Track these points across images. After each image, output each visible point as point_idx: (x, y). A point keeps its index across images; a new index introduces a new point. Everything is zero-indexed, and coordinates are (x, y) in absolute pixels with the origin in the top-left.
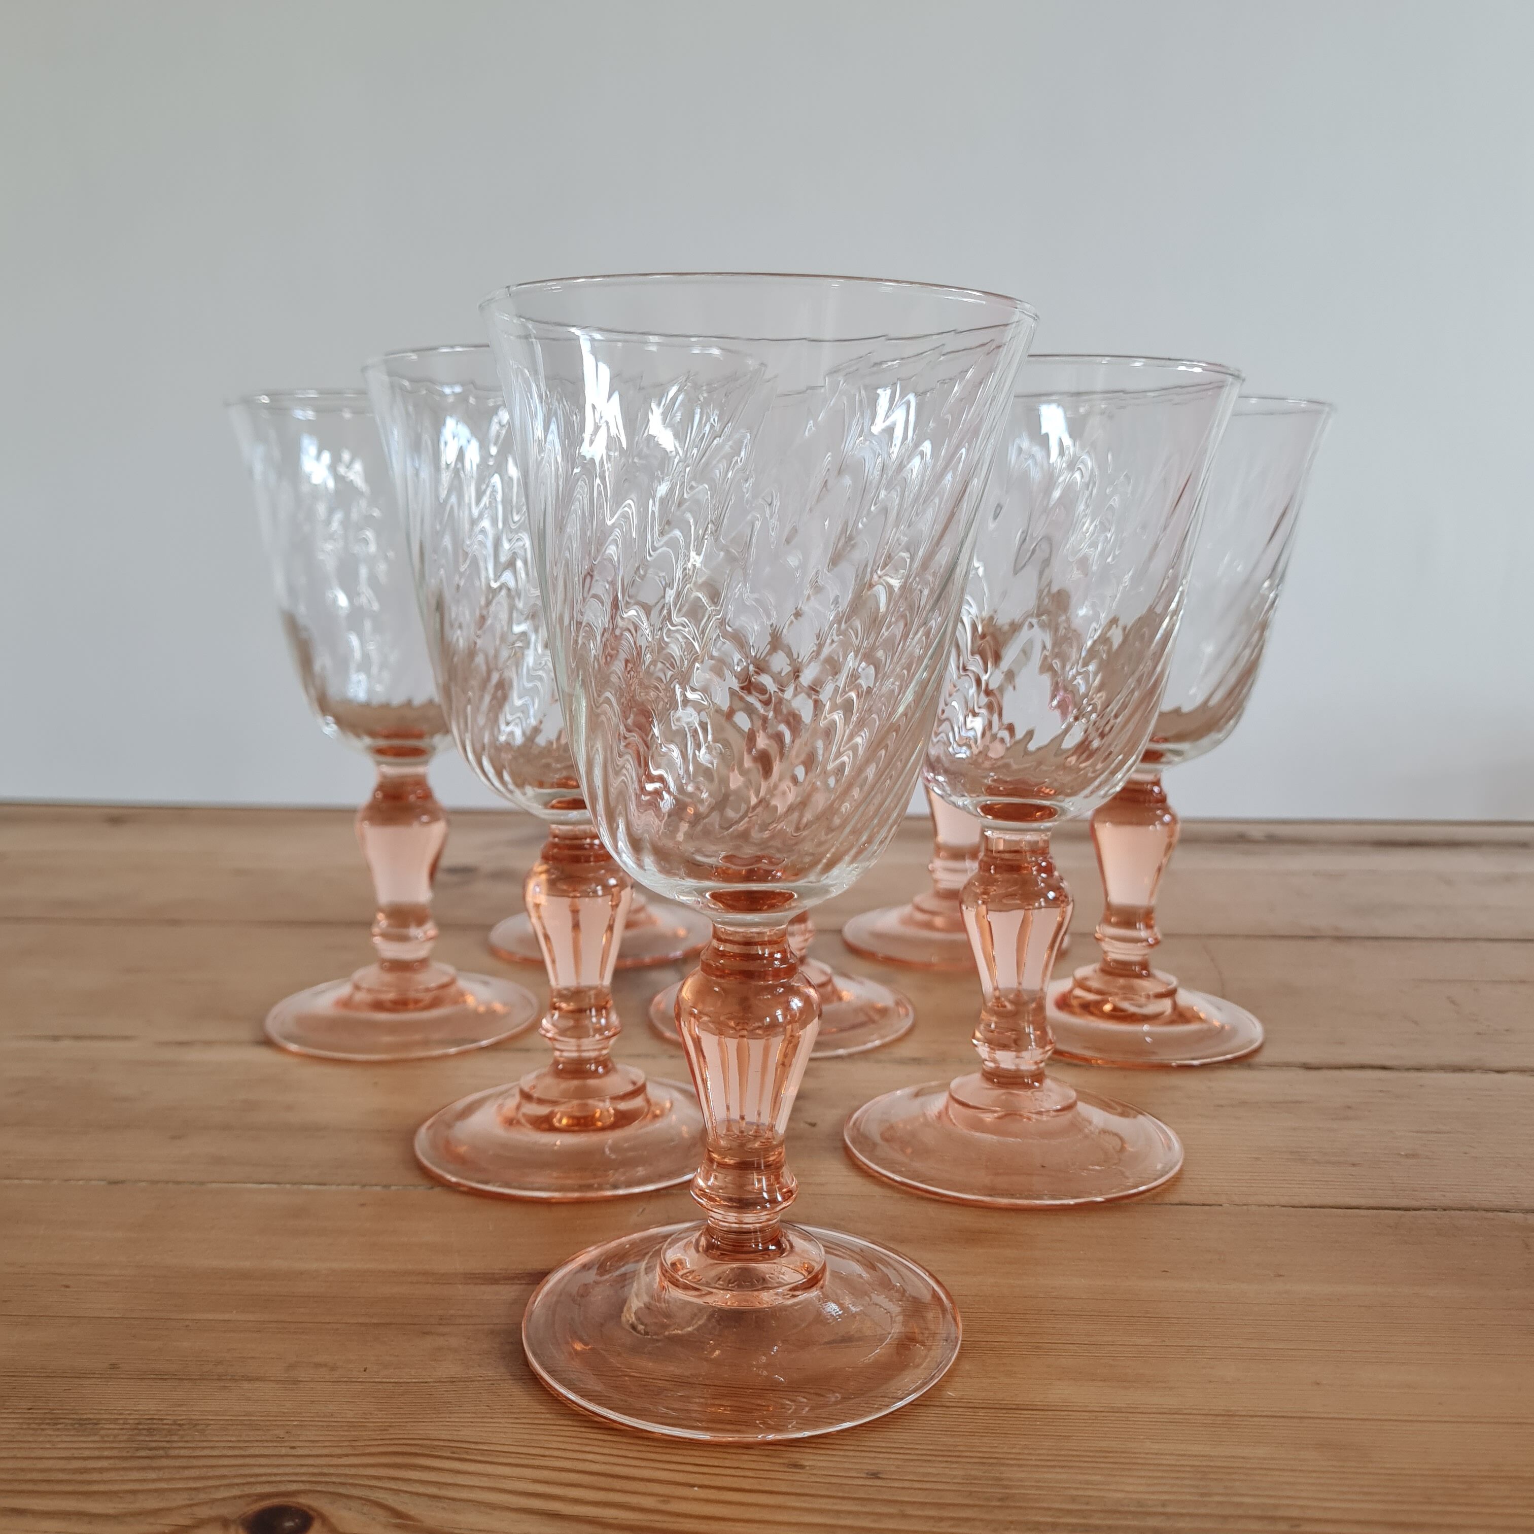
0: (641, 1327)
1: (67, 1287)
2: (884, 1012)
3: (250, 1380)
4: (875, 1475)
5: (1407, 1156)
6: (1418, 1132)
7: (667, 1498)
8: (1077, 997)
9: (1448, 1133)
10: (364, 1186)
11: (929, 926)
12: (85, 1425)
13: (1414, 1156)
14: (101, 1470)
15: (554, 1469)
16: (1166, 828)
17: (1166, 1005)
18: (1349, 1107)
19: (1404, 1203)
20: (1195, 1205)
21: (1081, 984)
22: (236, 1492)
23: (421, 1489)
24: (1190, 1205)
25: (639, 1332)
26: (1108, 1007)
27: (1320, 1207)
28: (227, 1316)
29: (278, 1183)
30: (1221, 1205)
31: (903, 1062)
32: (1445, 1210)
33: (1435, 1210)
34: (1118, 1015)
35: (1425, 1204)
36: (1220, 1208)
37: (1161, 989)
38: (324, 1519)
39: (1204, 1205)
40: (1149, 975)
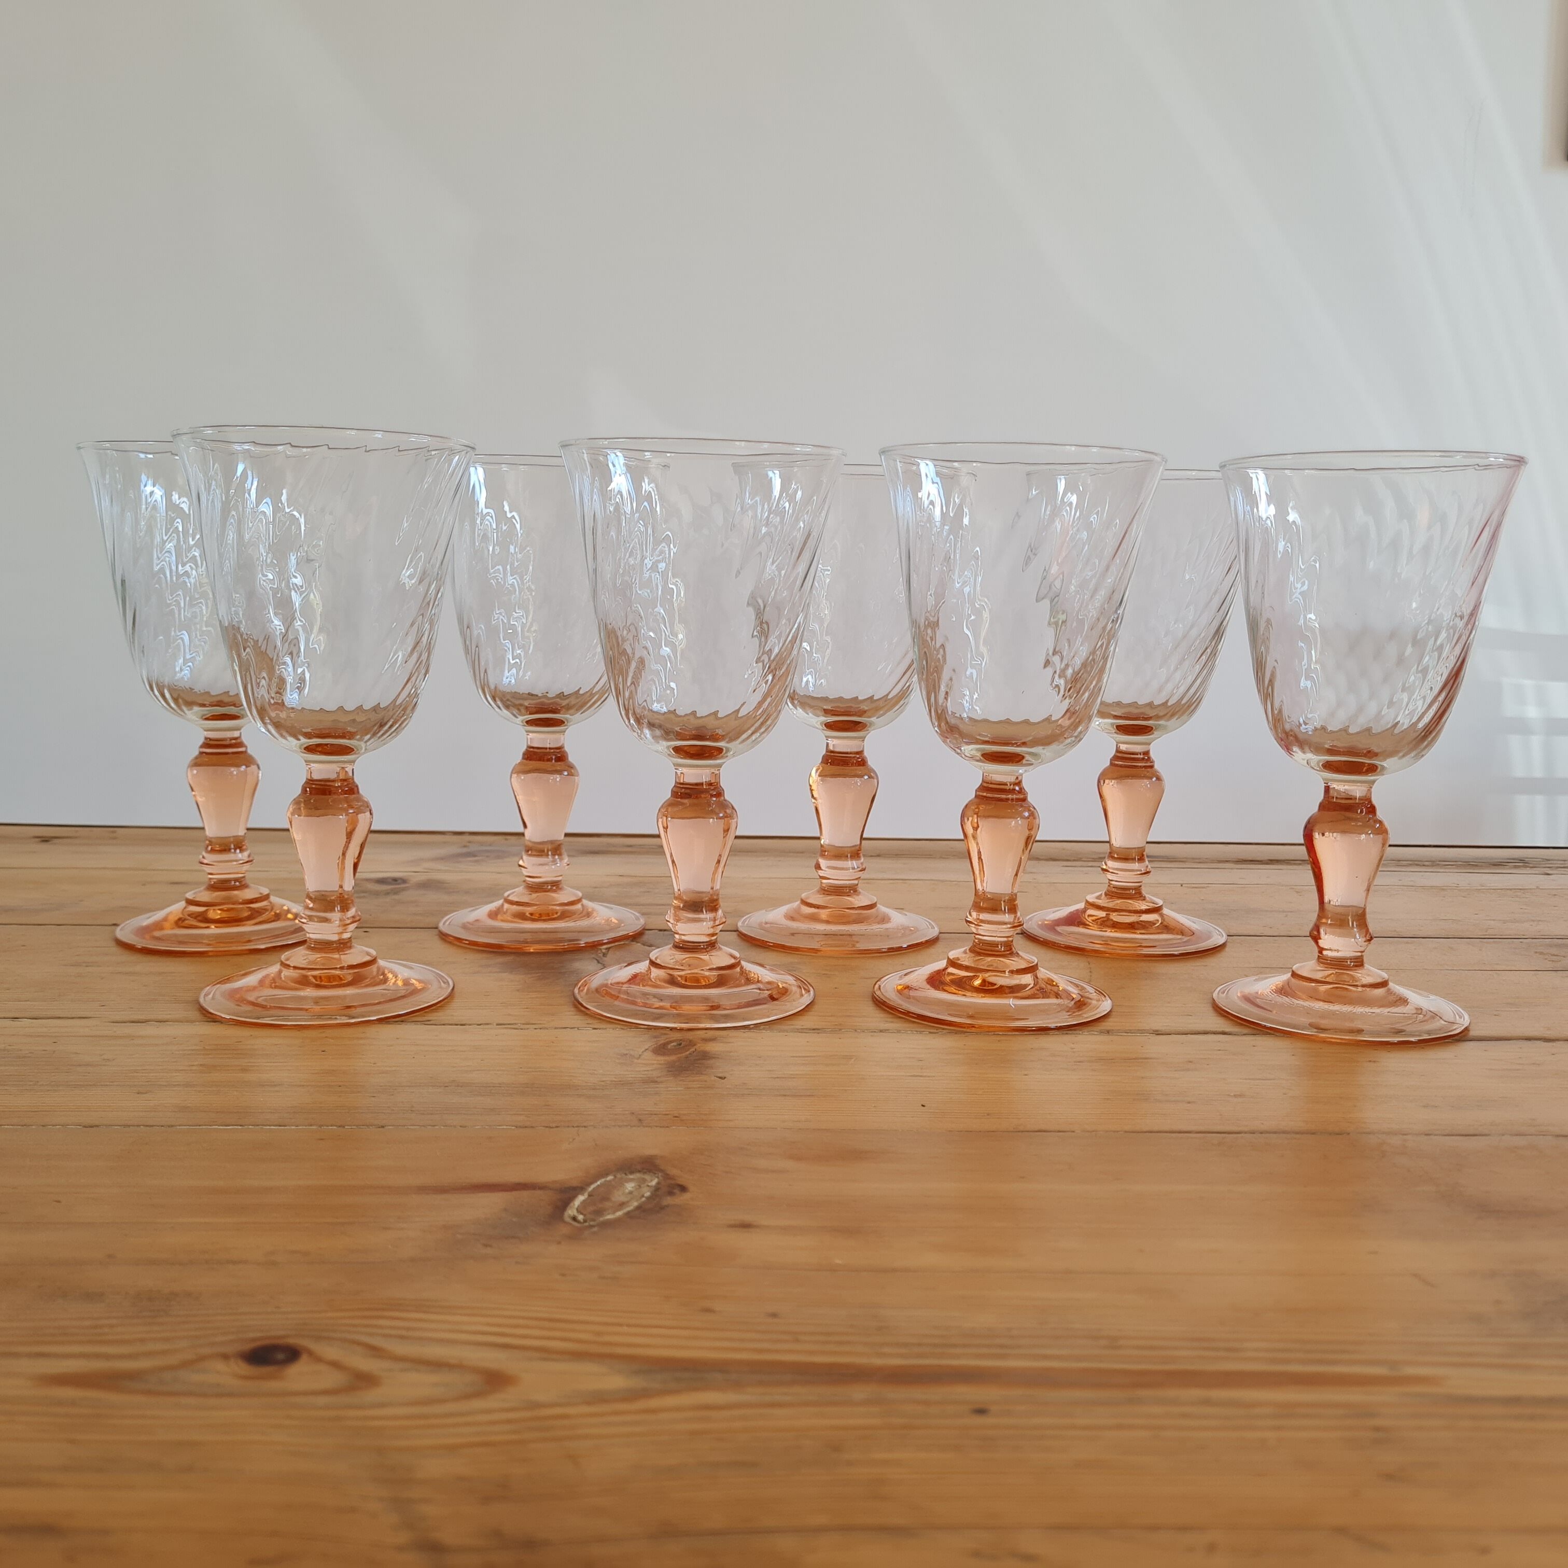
0: (580, 1218)
1: (59, 1202)
3: (234, 1262)
4: (774, 1315)
5: (1235, 1096)
6: (1246, 1079)
7: (599, 1334)
8: (949, 974)
9: (1275, 1080)
10: (321, 1126)
11: (814, 918)
12: (91, 1296)
13: (1240, 1096)
14: (111, 1326)
15: (506, 1317)
16: (1026, 822)
17: (1027, 979)
18: (1190, 1062)
19: (1228, 1128)
20: (1051, 1131)
21: (953, 963)
22: (231, 1337)
23: (393, 1332)
25: (578, 1222)
26: (977, 983)
28: (207, 1220)
29: (241, 1126)
30: (1074, 1132)
32: (1261, 1133)
33: (1254, 1133)
34: (988, 989)
35: (1246, 1129)
36: (1073, 1133)
37: (1023, 965)
38: (310, 1353)
39: (1059, 1131)
40: (1012, 954)
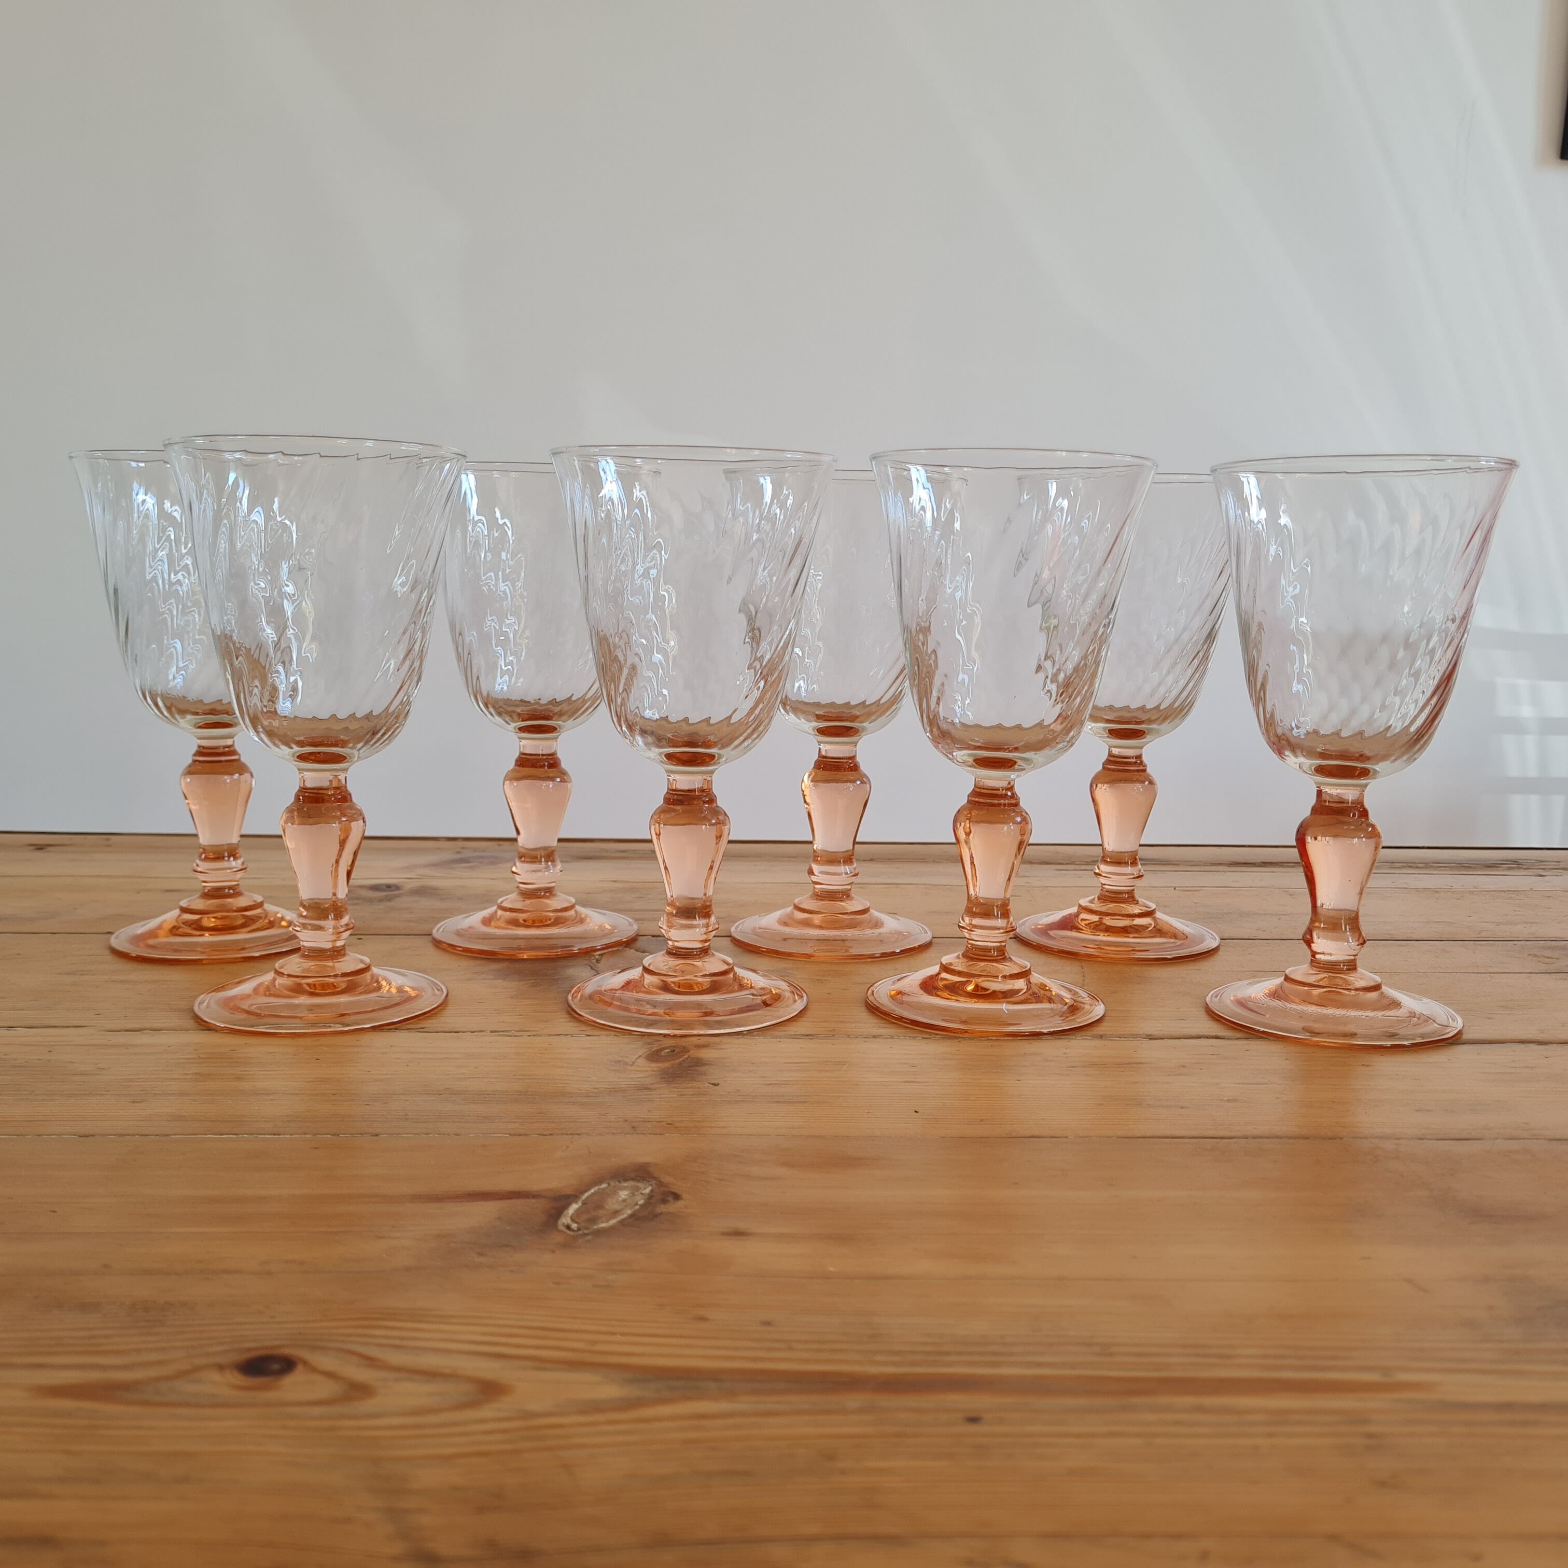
0: (574, 1226)
1: (54, 1212)
2: (777, 998)
3: (229, 1272)
4: (768, 1323)
5: (1228, 1101)
6: (1239, 1084)
7: (594, 1343)
8: (943, 979)
9: (1267, 1084)
10: (315, 1134)
11: (807, 924)
12: (86, 1307)
13: (1233, 1101)
14: (106, 1337)
15: (500, 1326)
16: (1018, 827)
17: (1020, 984)
18: (1183, 1066)
21: (946, 968)
22: (225, 1347)
23: (384, 1341)
24: (1044, 1137)
25: (573, 1230)
26: (970, 988)
27: (1150, 1137)
28: (202, 1230)
29: (235, 1134)
30: (1067, 1137)
31: (795, 1037)
32: (1254, 1138)
33: (1247, 1138)
34: (981, 994)
35: (1239, 1134)
36: (1066, 1139)
37: (1016, 970)
38: (305, 1363)
39: (1052, 1137)
40: (1005, 959)
